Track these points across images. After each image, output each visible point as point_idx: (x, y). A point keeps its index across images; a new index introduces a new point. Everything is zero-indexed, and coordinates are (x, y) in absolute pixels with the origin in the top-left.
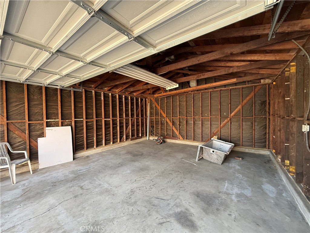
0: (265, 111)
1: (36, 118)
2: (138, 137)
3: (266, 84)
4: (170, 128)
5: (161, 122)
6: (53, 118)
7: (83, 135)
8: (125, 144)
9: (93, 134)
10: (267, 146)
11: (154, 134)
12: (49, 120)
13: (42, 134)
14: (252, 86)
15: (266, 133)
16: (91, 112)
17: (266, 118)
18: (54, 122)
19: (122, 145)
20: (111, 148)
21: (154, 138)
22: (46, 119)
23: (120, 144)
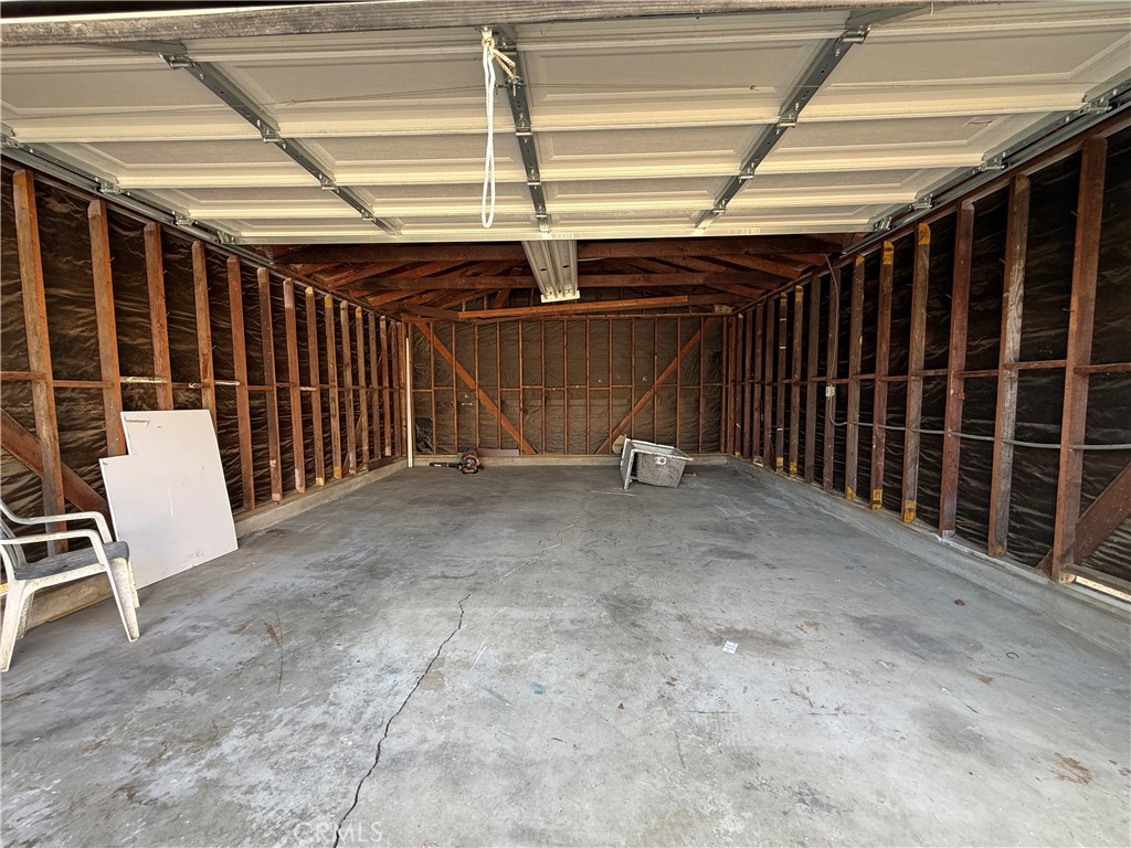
0: (721, 374)
1: (73, 367)
2: (385, 461)
3: (722, 316)
4: (491, 423)
5: (458, 404)
6: (136, 369)
7: (236, 450)
8: (357, 483)
9: (265, 446)
10: (723, 448)
11: (427, 446)
12: (130, 380)
13: (99, 440)
14: (700, 317)
15: (720, 420)
16: (258, 358)
17: (721, 388)
18: (142, 391)
19: (350, 486)
20: (325, 498)
21: (431, 460)
22: (122, 375)
23: (345, 484)
